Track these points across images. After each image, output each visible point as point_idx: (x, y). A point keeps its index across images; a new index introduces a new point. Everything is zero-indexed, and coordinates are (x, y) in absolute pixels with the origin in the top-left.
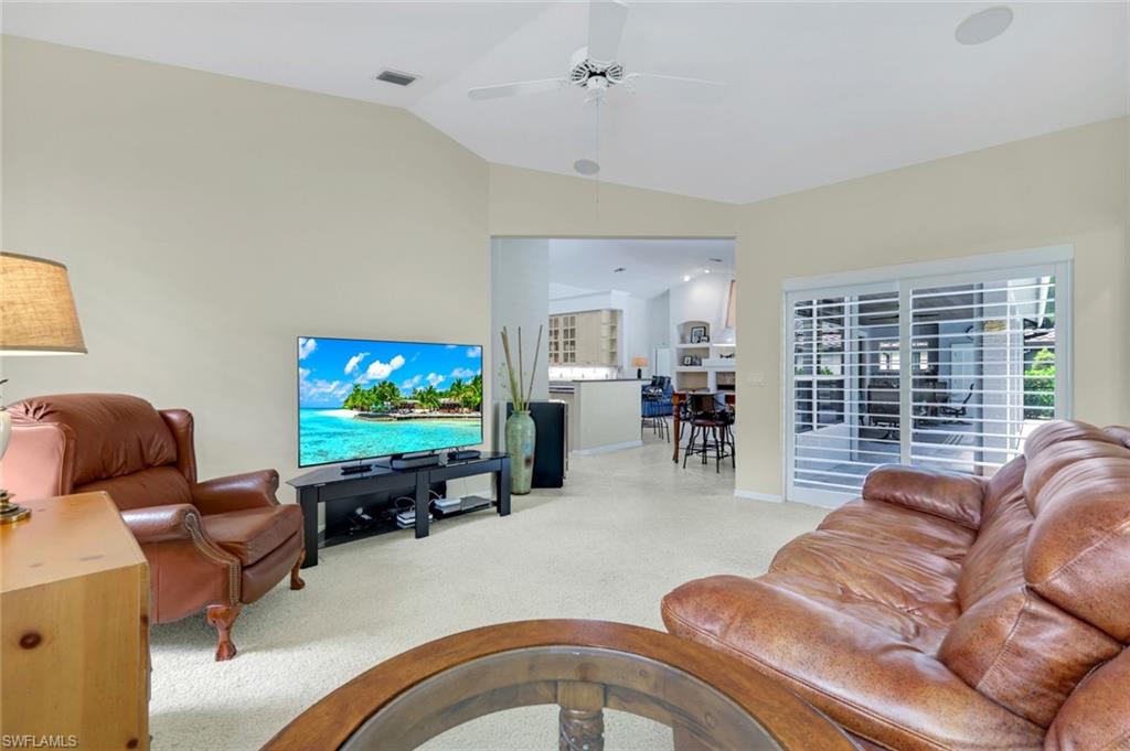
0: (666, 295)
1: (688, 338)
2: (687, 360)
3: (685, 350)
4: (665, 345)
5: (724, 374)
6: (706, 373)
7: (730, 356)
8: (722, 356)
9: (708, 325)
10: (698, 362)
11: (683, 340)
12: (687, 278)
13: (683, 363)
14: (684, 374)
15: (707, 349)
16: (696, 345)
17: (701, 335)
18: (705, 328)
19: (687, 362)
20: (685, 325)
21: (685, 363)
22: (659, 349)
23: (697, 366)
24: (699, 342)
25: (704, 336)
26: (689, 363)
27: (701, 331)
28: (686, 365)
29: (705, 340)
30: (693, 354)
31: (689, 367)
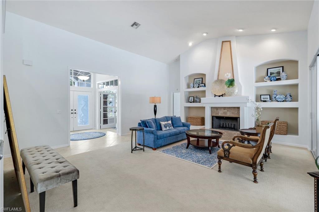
0: (178, 60)
1: (192, 85)
2: (191, 99)
3: (190, 92)
4: (178, 90)
5: (217, 108)
6: (204, 108)
7: (222, 96)
8: (215, 96)
9: (204, 75)
10: (198, 100)
11: (188, 87)
13: (189, 101)
14: (189, 107)
15: (204, 92)
16: (196, 89)
17: (200, 83)
18: (202, 78)
19: (191, 100)
20: (190, 76)
21: (190, 101)
22: (175, 93)
23: (198, 103)
24: (198, 87)
25: (202, 83)
26: (192, 101)
27: (200, 80)
28: (190, 102)
29: (202, 86)
30: (194, 95)
31: (192, 103)
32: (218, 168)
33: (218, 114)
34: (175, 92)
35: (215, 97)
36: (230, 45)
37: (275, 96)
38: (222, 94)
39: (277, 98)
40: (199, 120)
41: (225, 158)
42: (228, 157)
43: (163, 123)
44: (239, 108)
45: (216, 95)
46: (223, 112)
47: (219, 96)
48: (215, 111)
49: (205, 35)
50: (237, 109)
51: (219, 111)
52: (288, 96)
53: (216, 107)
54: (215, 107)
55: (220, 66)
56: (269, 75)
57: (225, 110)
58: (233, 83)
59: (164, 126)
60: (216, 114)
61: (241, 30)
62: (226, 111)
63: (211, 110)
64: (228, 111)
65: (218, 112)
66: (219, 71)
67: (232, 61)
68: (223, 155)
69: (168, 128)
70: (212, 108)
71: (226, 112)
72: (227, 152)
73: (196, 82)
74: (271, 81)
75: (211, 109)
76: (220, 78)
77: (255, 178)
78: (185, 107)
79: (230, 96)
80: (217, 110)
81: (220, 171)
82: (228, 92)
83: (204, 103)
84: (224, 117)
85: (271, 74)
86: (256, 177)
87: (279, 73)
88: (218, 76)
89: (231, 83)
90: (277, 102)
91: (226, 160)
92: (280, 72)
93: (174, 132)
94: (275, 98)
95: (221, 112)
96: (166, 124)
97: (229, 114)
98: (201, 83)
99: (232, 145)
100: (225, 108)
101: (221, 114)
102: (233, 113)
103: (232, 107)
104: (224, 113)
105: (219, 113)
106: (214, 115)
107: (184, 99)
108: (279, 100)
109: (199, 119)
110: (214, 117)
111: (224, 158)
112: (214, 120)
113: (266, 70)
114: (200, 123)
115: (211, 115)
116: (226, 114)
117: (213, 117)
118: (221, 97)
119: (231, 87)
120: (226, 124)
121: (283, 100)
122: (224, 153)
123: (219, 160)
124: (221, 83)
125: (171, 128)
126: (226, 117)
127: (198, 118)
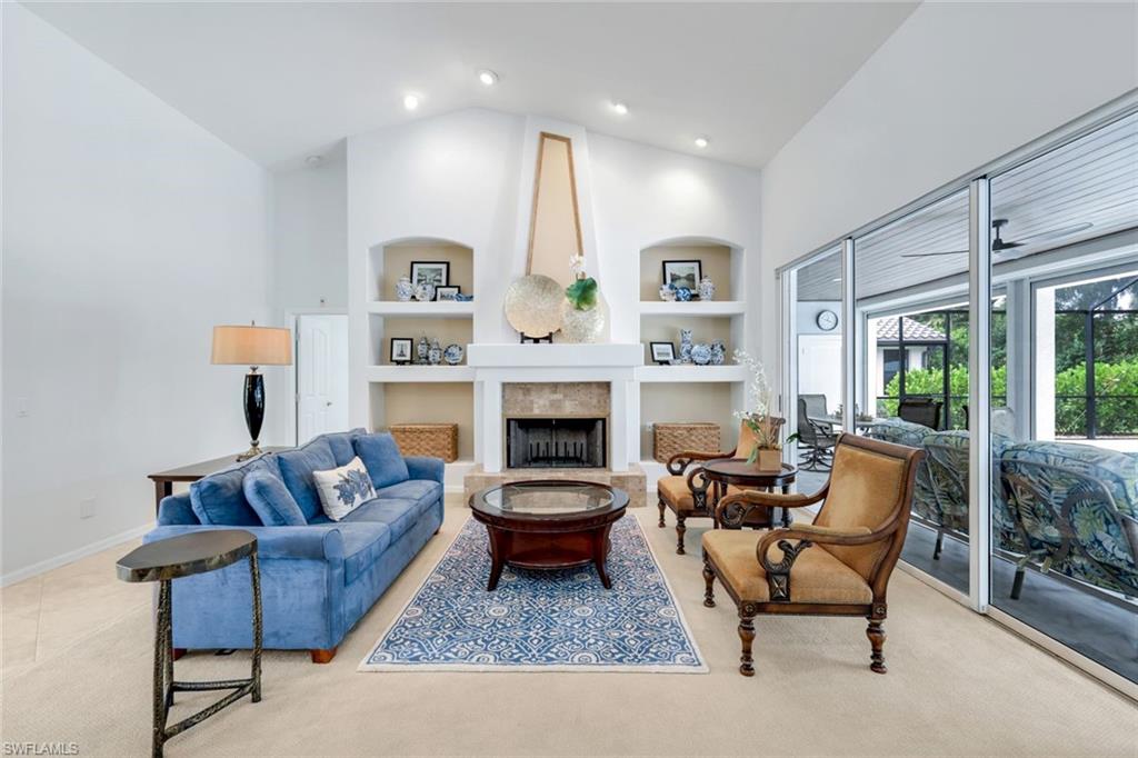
1: (401, 286)
2: (402, 348)
3: (389, 320)
4: (327, 303)
5: (526, 388)
6: (467, 387)
7: (549, 338)
8: (524, 338)
9: (467, 252)
10: (436, 355)
11: (386, 293)
12: (412, 102)
15: (467, 320)
16: (425, 307)
17: (440, 281)
18: (448, 264)
19: (402, 354)
20: (390, 250)
21: (395, 358)
22: (304, 320)
23: (435, 366)
24: (435, 299)
25: (448, 286)
26: (408, 358)
27: (439, 272)
28: (398, 363)
29: (451, 298)
30: (416, 332)
31: (407, 367)
32: (741, 655)
33: (532, 410)
34: (304, 314)
35: (522, 342)
36: (570, 152)
37: (687, 347)
38: (547, 335)
39: (693, 351)
40: (445, 440)
41: (774, 607)
42: (788, 596)
43: (329, 478)
44: (607, 385)
45: (526, 334)
46: (547, 403)
47: (536, 341)
48: (521, 397)
49: (487, 79)
50: (596, 391)
51: (534, 397)
52: (718, 348)
53: (523, 383)
54: (518, 384)
55: (533, 224)
56: (669, 280)
57: (555, 392)
58: (592, 295)
59: (338, 493)
60: (522, 410)
61: (621, 110)
62: (559, 396)
63: (503, 397)
64: (565, 396)
65: (532, 402)
66: (531, 245)
67: (576, 214)
68: (765, 594)
69: (358, 500)
70: (504, 385)
71: (560, 401)
72: (780, 578)
73: (419, 274)
74: (678, 300)
75: (503, 391)
76: (537, 270)
77: (877, 654)
78: (373, 384)
79: (580, 341)
80: (524, 395)
81: (747, 670)
82: (575, 327)
83: (476, 368)
84: (551, 420)
85: (675, 278)
86: (880, 651)
87: (690, 278)
88: (529, 261)
89: (585, 291)
90: (694, 367)
91: (777, 613)
92: (693, 275)
93: (403, 519)
94: (689, 352)
95: (541, 402)
96: (347, 481)
97: (570, 409)
98: (444, 283)
99: (798, 541)
100: (555, 386)
101: (540, 408)
102: (581, 404)
103: (579, 384)
104: (553, 404)
105: (535, 406)
106: (518, 413)
107: (366, 348)
108: (698, 359)
109: (442, 436)
110: (512, 423)
111: (770, 608)
112: (512, 433)
113: (661, 264)
114: (449, 453)
115: (503, 415)
116: (559, 407)
117: (509, 421)
118: (544, 345)
119: (585, 307)
120: (557, 444)
121: (706, 360)
122: (771, 587)
123: (743, 622)
124: (544, 289)
125: (368, 497)
126: (557, 420)
127: (440, 431)
